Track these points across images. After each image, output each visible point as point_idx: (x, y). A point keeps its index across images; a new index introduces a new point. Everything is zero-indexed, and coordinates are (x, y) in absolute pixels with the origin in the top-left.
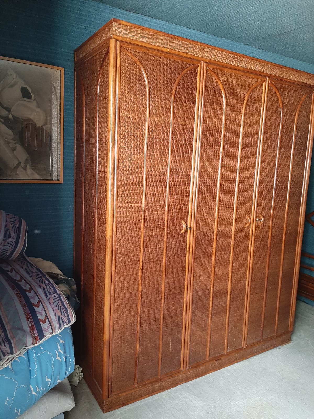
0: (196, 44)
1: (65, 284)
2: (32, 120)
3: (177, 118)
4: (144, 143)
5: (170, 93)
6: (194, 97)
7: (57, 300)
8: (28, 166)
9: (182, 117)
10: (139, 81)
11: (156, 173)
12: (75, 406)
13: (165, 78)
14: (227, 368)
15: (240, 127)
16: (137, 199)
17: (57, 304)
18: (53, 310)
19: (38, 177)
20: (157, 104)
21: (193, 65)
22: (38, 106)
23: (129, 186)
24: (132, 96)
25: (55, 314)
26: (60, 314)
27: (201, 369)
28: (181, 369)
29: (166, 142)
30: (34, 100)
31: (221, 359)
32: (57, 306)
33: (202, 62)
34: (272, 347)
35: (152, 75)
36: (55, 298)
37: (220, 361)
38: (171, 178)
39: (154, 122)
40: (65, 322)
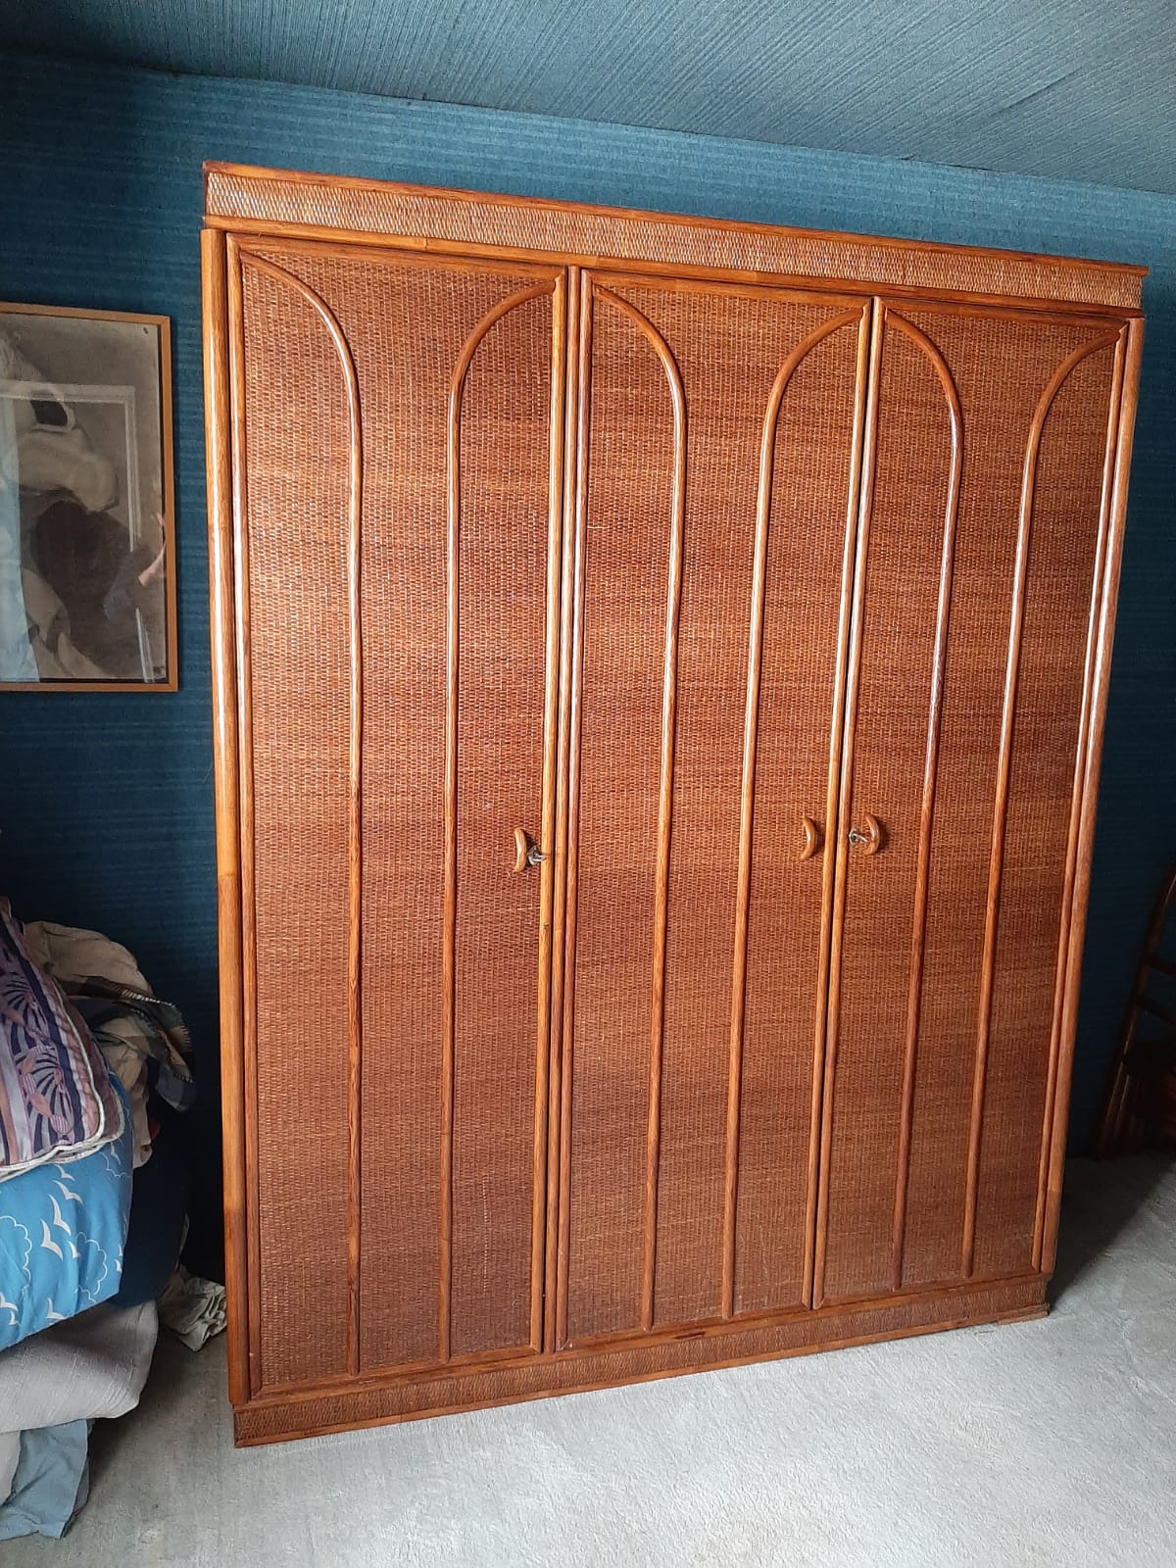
0: (541, 209)
1: (141, 1018)
2: (70, 493)
3: (474, 472)
4: (345, 563)
5: (442, 388)
6: (541, 398)
7: (50, 1064)
8: (63, 639)
9: (493, 470)
10: (314, 358)
11: (401, 663)
12: (135, 1406)
13: (418, 340)
14: (733, 1371)
15: (757, 491)
16: (328, 751)
17: (47, 1077)
18: (26, 1094)
19: (96, 673)
20: (391, 430)
21: (533, 283)
22: (90, 445)
23: (295, 708)
24: (293, 409)
25: (29, 1107)
26: (46, 1110)
27: (616, 1358)
28: (531, 1346)
29: (435, 558)
30: (75, 428)
31: (703, 1333)
32: (44, 1084)
33: (573, 270)
34: (948, 1324)
35: (366, 333)
36: (46, 1057)
37: (700, 1343)
38: (463, 683)
39: (382, 492)
40: (60, 1136)
